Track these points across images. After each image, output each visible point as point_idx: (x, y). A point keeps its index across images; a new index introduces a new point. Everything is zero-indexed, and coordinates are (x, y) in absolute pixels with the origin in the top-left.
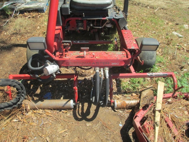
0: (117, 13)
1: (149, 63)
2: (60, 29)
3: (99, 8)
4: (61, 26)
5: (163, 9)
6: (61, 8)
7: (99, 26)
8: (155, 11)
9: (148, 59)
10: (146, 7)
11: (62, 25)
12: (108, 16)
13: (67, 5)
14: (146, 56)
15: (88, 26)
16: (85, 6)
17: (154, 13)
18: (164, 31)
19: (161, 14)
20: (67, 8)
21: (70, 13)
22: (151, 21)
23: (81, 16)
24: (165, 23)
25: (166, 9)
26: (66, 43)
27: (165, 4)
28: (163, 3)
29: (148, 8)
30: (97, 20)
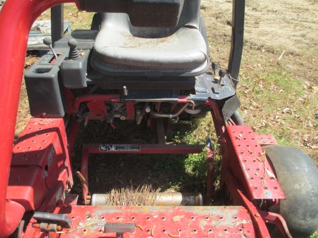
0: (216, 81)
1: (306, 227)
3: (170, 71)
4: (60, 117)
5: (292, 54)
7: (169, 113)
8: (280, 58)
9: (304, 219)
10: (258, 49)
12: (194, 92)
13: (80, 64)
14: (301, 211)
15: (139, 113)
17: (278, 64)
18: (308, 107)
19: (291, 66)
21: (85, 85)
22: (276, 82)
24: (305, 87)
25: (298, 55)
27: (293, 43)
28: (288, 41)
29: (263, 51)
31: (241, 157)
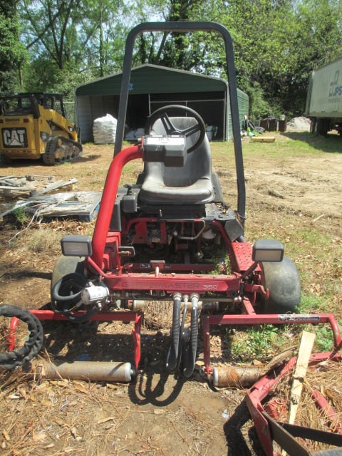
0: (224, 213)
1: (286, 301)
2: (118, 236)
3: (188, 201)
4: (118, 231)
5: (330, 217)
6: (122, 202)
7: (191, 236)
8: (315, 220)
9: (283, 294)
10: (295, 214)
11: (120, 230)
12: (205, 216)
13: (134, 197)
15: (169, 236)
16: (163, 199)
17: (311, 224)
18: (329, 254)
19: (326, 227)
20: (132, 201)
21: (136, 211)
22: (304, 237)
23: (156, 215)
24: (334, 241)
25: (337, 218)
26: (125, 250)
27: (336, 208)
28: (332, 207)
29: (301, 215)
30: (186, 223)
31: (237, 256)
